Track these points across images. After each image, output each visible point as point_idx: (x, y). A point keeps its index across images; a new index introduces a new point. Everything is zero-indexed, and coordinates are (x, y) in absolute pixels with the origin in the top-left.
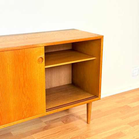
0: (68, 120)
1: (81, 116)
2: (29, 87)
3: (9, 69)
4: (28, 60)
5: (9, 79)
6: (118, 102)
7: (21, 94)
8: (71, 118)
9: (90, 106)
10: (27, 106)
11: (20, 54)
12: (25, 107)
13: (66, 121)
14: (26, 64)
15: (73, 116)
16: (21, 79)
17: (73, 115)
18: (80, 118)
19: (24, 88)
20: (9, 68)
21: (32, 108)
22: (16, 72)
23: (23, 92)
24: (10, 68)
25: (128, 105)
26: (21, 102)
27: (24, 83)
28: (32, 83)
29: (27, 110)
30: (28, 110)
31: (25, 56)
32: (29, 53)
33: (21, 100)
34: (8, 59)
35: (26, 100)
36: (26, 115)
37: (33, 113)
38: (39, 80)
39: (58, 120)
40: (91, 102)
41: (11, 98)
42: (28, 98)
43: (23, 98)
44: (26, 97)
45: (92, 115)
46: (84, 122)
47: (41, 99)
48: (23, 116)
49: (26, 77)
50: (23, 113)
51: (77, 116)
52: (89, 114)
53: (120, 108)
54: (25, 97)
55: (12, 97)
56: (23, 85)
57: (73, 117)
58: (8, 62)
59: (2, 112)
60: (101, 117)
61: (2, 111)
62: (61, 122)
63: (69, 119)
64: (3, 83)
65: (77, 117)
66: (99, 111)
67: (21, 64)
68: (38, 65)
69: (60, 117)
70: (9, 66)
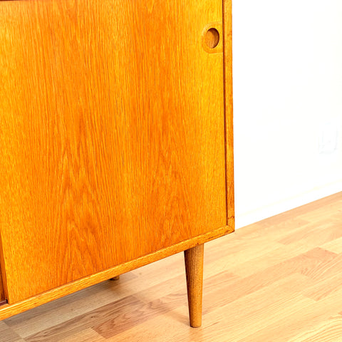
0: (116, 322)
1: (165, 301)
2: (177, 134)
3: (117, 65)
4: (176, 36)
5: (118, 103)
6: (286, 241)
7: (157, 159)
8: (129, 311)
9: (196, 258)
10: (173, 202)
11: (150, 10)
12: (167, 205)
13: (112, 324)
14: (167, 49)
15: (135, 303)
16: (156, 104)
17: (134, 300)
18: (161, 308)
19: (165, 137)
20: (117, 60)
21: (188, 210)
22: (139, 78)
23: (160, 153)
24: (120, 63)
25: (324, 247)
26: (156, 187)
27: (164, 118)
28: (187, 122)
29: (173, 215)
30: (176, 217)
31: (165, 19)
32: (178, 11)
33: (154, 181)
34: (115, 28)
35: (169, 180)
36: (172, 234)
37: (189, 226)
38: (207, 109)
39: (79, 324)
40: (199, 245)
41: (125, 175)
42: (175, 173)
43: (162, 175)
44: (170, 171)
45: (206, 293)
46: (179, 323)
47: (213, 177)
48: (163, 238)
49: (170, 100)
50: (162, 226)
51: (151, 303)
52: (196, 291)
53: (297, 259)
54: (167, 169)
55: (129, 170)
56: (160, 125)
57: (136, 307)
58: (115, 38)
59: (100, 223)
60: (239, 297)
61: (99, 221)
62: (91, 332)
63: (120, 319)
64: (101, 117)
65: (150, 308)
66: (229, 276)
67: (154, 48)
68: (204, 55)
69: (87, 314)
70: (117, 54)
